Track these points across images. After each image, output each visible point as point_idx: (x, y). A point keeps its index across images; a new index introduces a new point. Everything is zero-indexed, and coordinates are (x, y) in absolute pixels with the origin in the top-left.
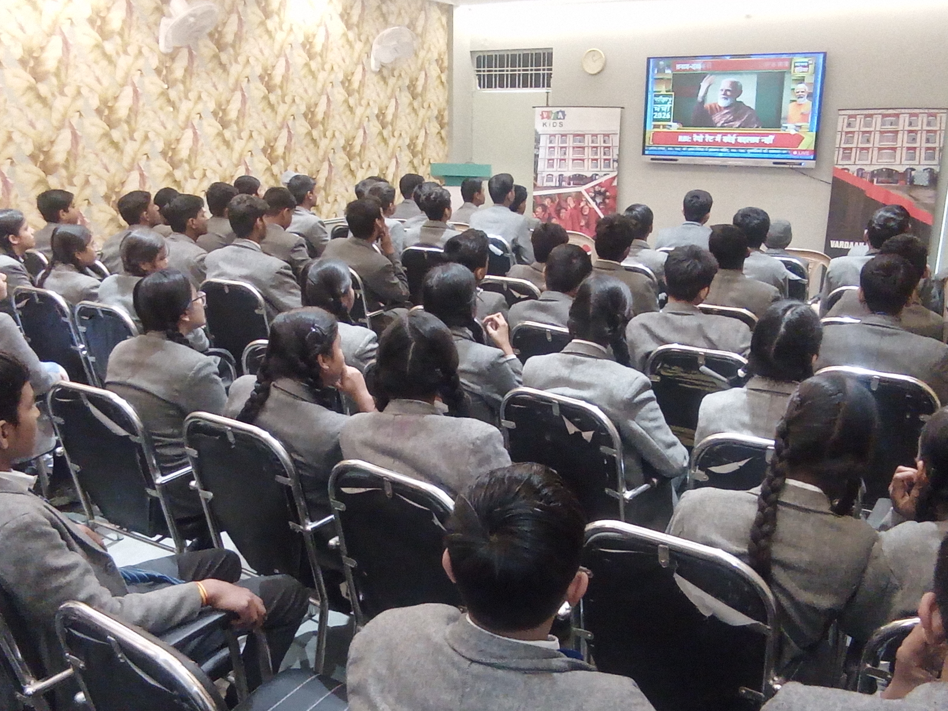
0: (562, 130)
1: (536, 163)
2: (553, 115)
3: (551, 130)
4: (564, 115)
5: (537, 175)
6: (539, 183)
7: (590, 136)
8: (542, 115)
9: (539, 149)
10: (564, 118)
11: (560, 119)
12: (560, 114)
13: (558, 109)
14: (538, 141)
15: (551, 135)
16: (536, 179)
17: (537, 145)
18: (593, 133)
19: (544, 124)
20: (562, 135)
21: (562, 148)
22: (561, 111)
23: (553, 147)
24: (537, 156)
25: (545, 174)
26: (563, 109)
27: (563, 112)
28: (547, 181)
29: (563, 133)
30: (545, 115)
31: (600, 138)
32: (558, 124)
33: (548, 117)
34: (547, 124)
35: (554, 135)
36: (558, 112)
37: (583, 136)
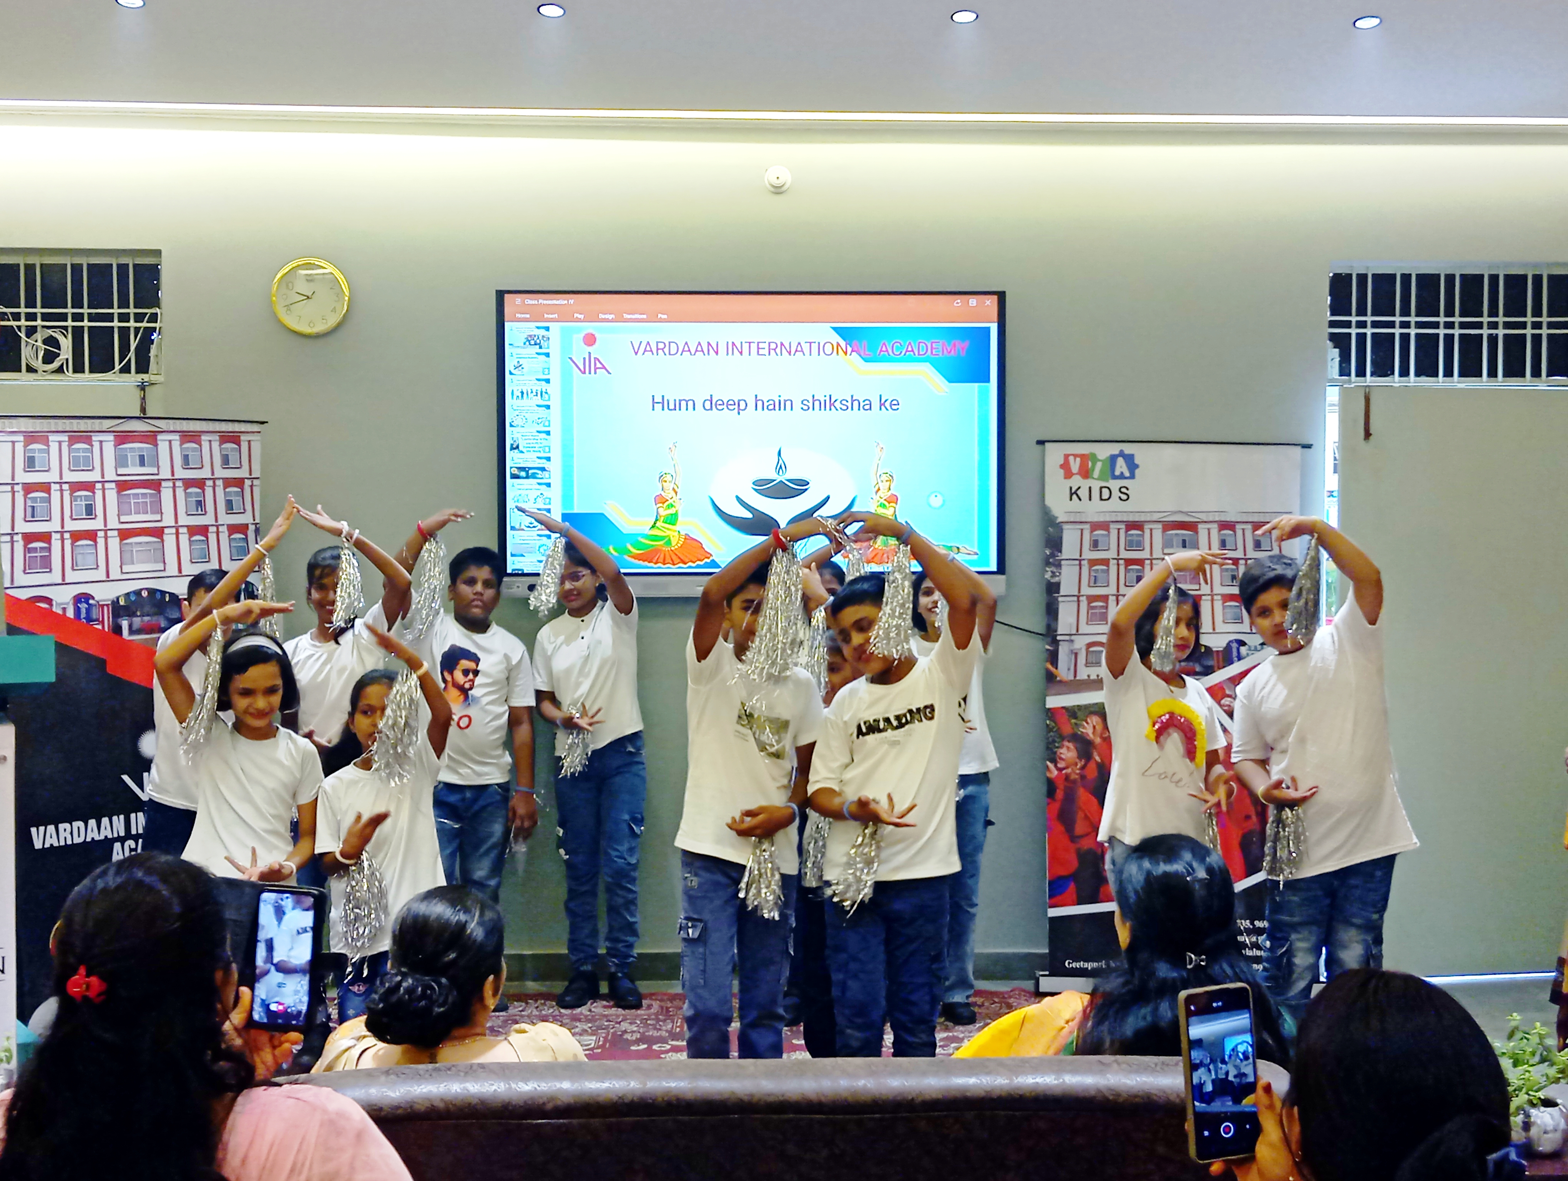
0: (1131, 509)
1: (1052, 611)
2: (1099, 465)
3: (1095, 510)
4: (1133, 466)
5: (1055, 642)
6: (1063, 671)
7: (1214, 528)
8: (1065, 466)
9: (1059, 565)
10: (1132, 476)
11: (1122, 477)
12: (1120, 461)
13: (1115, 449)
14: (1054, 543)
15: (1096, 526)
16: (1053, 657)
17: (1053, 555)
18: (1224, 518)
19: (1074, 493)
20: (1132, 526)
21: (1129, 562)
22: (1122, 454)
23: (1105, 562)
24: (1052, 589)
25: (1080, 643)
26: (1128, 449)
27: (1130, 460)
28: (1087, 664)
29: (1131, 518)
30: (1075, 466)
31: (1244, 537)
32: (1116, 494)
33: (1085, 473)
34: (1084, 493)
35: (1104, 526)
36: (1113, 459)
37: (1191, 526)
